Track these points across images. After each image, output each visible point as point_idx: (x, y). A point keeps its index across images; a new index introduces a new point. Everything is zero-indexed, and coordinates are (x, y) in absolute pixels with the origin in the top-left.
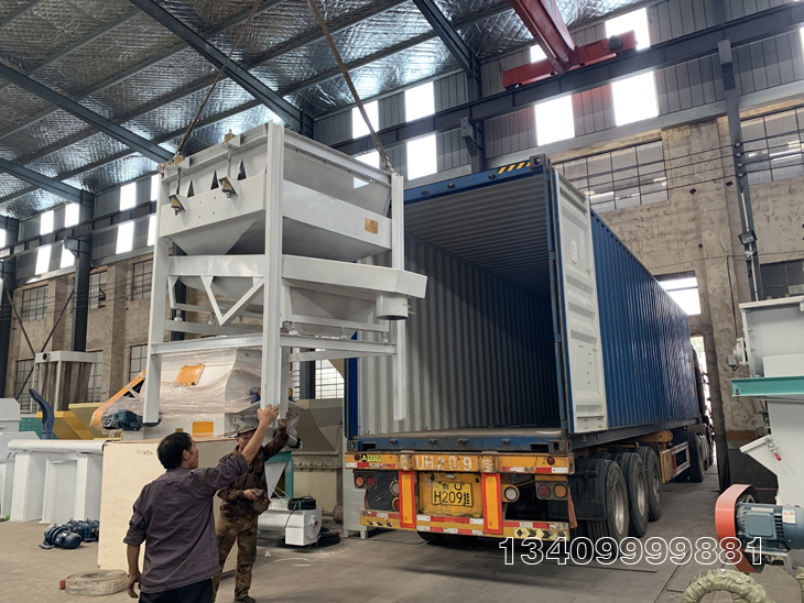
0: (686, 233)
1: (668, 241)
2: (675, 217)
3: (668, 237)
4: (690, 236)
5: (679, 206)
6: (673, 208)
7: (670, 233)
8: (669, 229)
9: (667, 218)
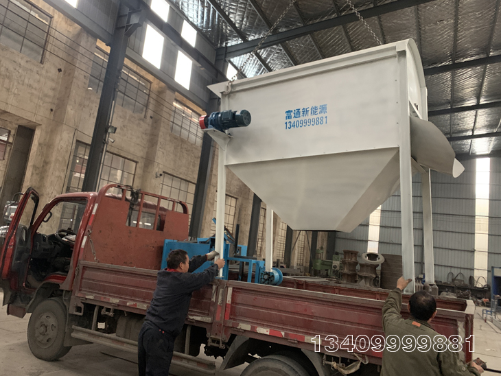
0: (46, 95)
1: (32, 94)
2: (43, 80)
3: (33, 91)
4: (48, 100)
5: (49, 74)
6: (44, 72)
7: (36, 89)
8: (35, 85)
9: (38, 77)
